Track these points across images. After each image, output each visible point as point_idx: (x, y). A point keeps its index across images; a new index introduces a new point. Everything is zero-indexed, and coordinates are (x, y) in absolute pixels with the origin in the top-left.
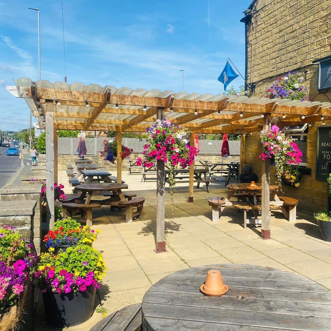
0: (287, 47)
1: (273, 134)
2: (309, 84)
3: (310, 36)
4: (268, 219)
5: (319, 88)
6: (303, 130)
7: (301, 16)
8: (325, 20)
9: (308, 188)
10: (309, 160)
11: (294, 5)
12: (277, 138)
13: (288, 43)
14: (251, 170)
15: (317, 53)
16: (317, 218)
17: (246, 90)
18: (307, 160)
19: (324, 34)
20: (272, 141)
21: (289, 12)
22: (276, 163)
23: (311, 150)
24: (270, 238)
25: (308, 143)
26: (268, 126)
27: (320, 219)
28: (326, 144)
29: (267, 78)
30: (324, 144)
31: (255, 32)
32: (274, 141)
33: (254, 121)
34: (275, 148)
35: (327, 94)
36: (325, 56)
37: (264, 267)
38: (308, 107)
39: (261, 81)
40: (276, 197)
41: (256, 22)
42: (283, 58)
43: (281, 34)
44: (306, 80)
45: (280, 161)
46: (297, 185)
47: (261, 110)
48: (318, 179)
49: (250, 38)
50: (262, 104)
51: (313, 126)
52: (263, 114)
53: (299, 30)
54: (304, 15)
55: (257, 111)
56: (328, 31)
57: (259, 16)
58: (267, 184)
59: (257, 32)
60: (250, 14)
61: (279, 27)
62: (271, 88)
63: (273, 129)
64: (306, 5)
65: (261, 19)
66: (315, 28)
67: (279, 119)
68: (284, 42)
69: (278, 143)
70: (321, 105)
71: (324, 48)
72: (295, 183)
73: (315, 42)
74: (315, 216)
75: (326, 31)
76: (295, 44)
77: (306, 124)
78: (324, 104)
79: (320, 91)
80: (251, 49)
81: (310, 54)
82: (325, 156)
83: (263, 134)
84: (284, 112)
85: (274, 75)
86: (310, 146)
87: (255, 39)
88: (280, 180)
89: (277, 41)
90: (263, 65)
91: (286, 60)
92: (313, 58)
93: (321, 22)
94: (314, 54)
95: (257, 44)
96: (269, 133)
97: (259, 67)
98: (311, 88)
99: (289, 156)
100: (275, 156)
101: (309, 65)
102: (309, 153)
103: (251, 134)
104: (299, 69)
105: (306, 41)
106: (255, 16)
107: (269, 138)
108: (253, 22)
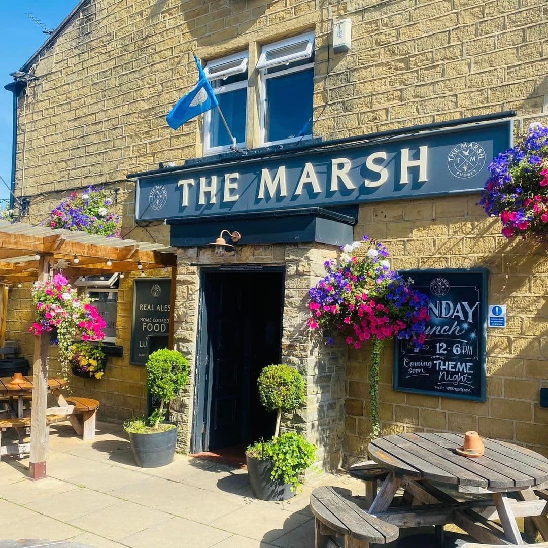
0: (87, 146)
1: (55, 290)
2: (121, 211)
3: (124, 135)
4: (42, 442)
5: (137, 218)
6: (112, 283)
7: (111, 102)
8: (146, 115)
9: (118, 380)
10: (120, 333)
11: (99, 83)
12: (63, 296)
13: (87, 140)
14: (17, 351)
15: (133, 164)
16: (129, 430)
17: (12, 207)
18: (117, 333)
19: (145, 136)
20: (53, 301)
21: (91, 92)
22: (60, 340)
23: (123, 316)
24: (44, 476)
25: (119, 305)
26: (47, 274)
27: (133, 432)
28: (147, 307)
29: (51, 192)
30: (143, 307)
31: (31, 112)
32: (57, 302)
33: (24, 264)
34: (58, 315)
35: (148, 228)
36: (146, 170)
37: (17, 540)
38: (117, 247)
39: (41, 195)
40: (61, 399)
41: (35, 95)
42: (80, 162)
43: (77, 123)
44: (117, 203)
45: (66, 336)
46: (99, 375)
47: (35, 246)
48: (134, 363)
49: (22, 121)
50: (36, 236)
51: (126, 277)
52: (38, 253)
53: (106, 123)
54: (114, 101)
55: (27, 248)
56: (150, 132)
57: (40, 87)
58: (42, 379)
59: (35, 112)
60: (24, 80)
61: (73, 112)
62: (58, 209)
63: (56, 281)
64: (118, 87)
65: (44, 92)
66: (132, 124)
67: (69, 264)
68: (81, 137)
69: (63, 305)
70: (138, 245)
71: (145, 158)
72: (96, 372)
73: (131, 145)
74: (125, 427)
75: (147, 133)
76: (99, 143)
77: (116, 274)
78: (142, 244)
79: (139, 223)
80: (24, 140)
81: (123, 163)
82: (145, 325)
83: (37, 289)
84: (77, 253)
85: (64, 189)
86: (122, 309)
87: (32, 122)
88: (67, 370)
89: (71, 133)
90: (45, 168)
91: (84, 167)
92: (128, 170)
93: (140, 117)
94: (130, 165)
95: (35, 132)
96: (49, 288)
97: (38, 171)
98: (124, 217)
99: (82, 328)
100: (58, 328)
101: (122, 181)
102: (120, 321)
103: (20, 286)
104: (106, 185)
105: (118, 142)
106: (32, 85)
107: (48, 297)
108: (29, 95)
